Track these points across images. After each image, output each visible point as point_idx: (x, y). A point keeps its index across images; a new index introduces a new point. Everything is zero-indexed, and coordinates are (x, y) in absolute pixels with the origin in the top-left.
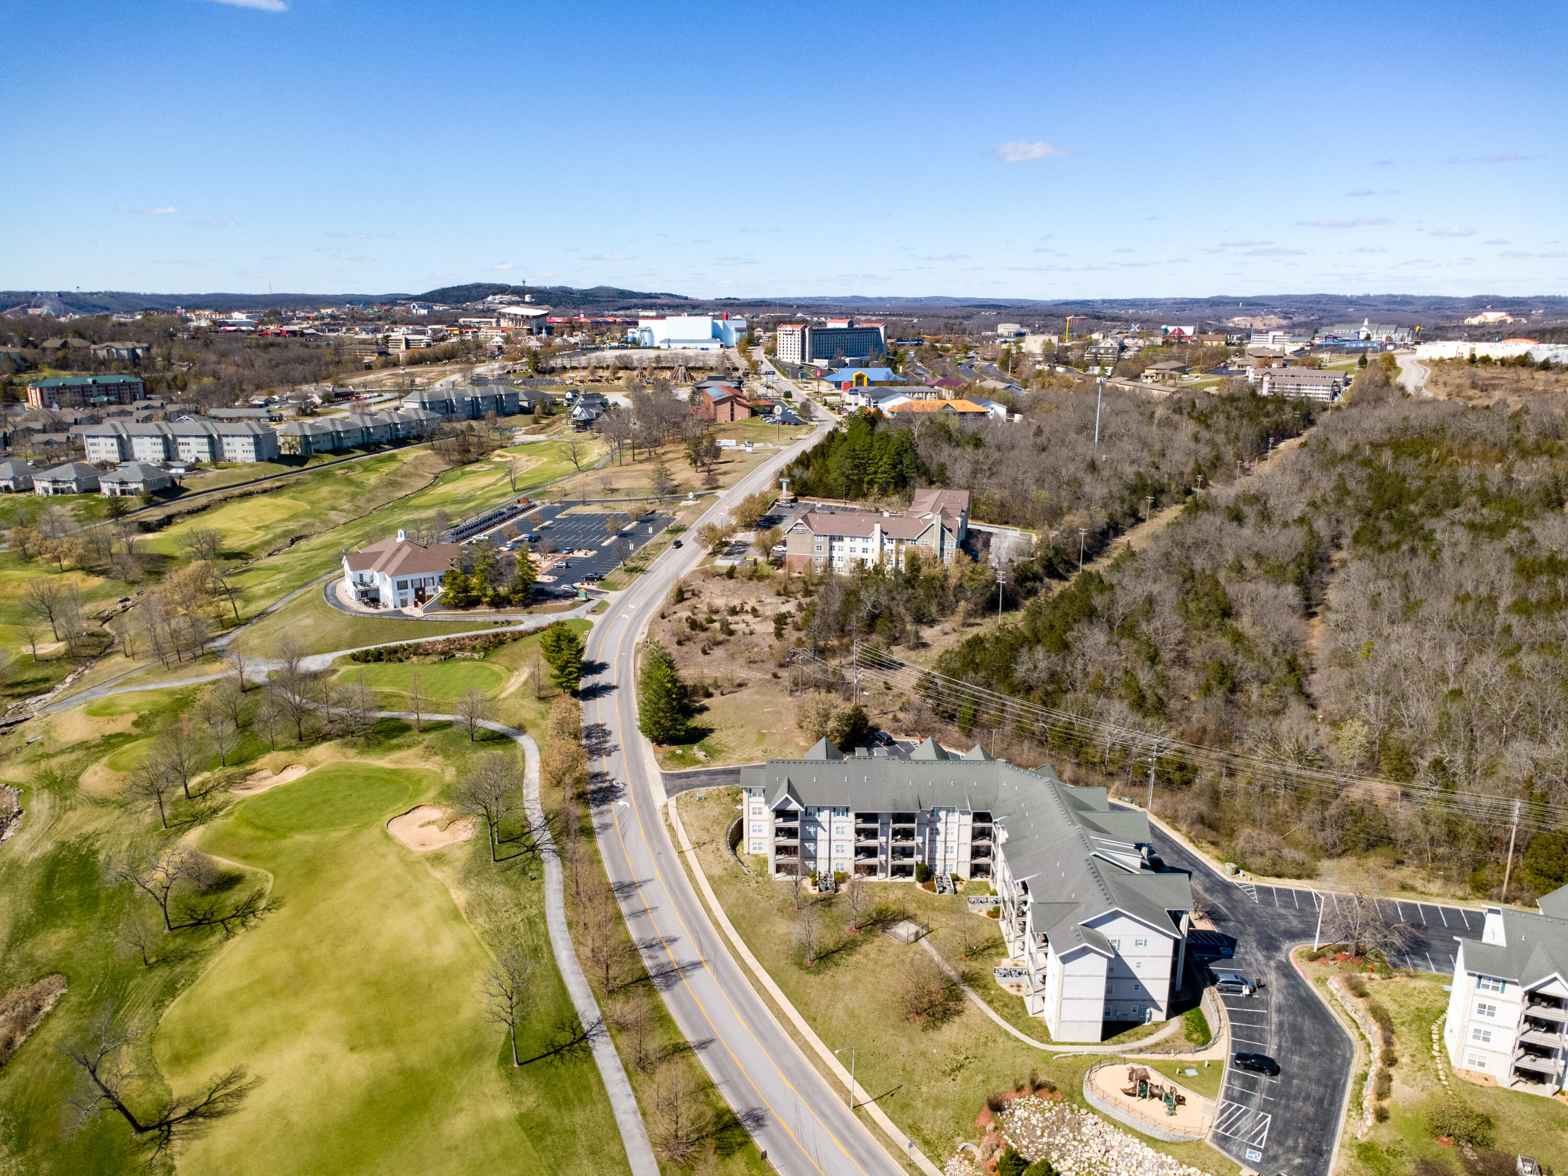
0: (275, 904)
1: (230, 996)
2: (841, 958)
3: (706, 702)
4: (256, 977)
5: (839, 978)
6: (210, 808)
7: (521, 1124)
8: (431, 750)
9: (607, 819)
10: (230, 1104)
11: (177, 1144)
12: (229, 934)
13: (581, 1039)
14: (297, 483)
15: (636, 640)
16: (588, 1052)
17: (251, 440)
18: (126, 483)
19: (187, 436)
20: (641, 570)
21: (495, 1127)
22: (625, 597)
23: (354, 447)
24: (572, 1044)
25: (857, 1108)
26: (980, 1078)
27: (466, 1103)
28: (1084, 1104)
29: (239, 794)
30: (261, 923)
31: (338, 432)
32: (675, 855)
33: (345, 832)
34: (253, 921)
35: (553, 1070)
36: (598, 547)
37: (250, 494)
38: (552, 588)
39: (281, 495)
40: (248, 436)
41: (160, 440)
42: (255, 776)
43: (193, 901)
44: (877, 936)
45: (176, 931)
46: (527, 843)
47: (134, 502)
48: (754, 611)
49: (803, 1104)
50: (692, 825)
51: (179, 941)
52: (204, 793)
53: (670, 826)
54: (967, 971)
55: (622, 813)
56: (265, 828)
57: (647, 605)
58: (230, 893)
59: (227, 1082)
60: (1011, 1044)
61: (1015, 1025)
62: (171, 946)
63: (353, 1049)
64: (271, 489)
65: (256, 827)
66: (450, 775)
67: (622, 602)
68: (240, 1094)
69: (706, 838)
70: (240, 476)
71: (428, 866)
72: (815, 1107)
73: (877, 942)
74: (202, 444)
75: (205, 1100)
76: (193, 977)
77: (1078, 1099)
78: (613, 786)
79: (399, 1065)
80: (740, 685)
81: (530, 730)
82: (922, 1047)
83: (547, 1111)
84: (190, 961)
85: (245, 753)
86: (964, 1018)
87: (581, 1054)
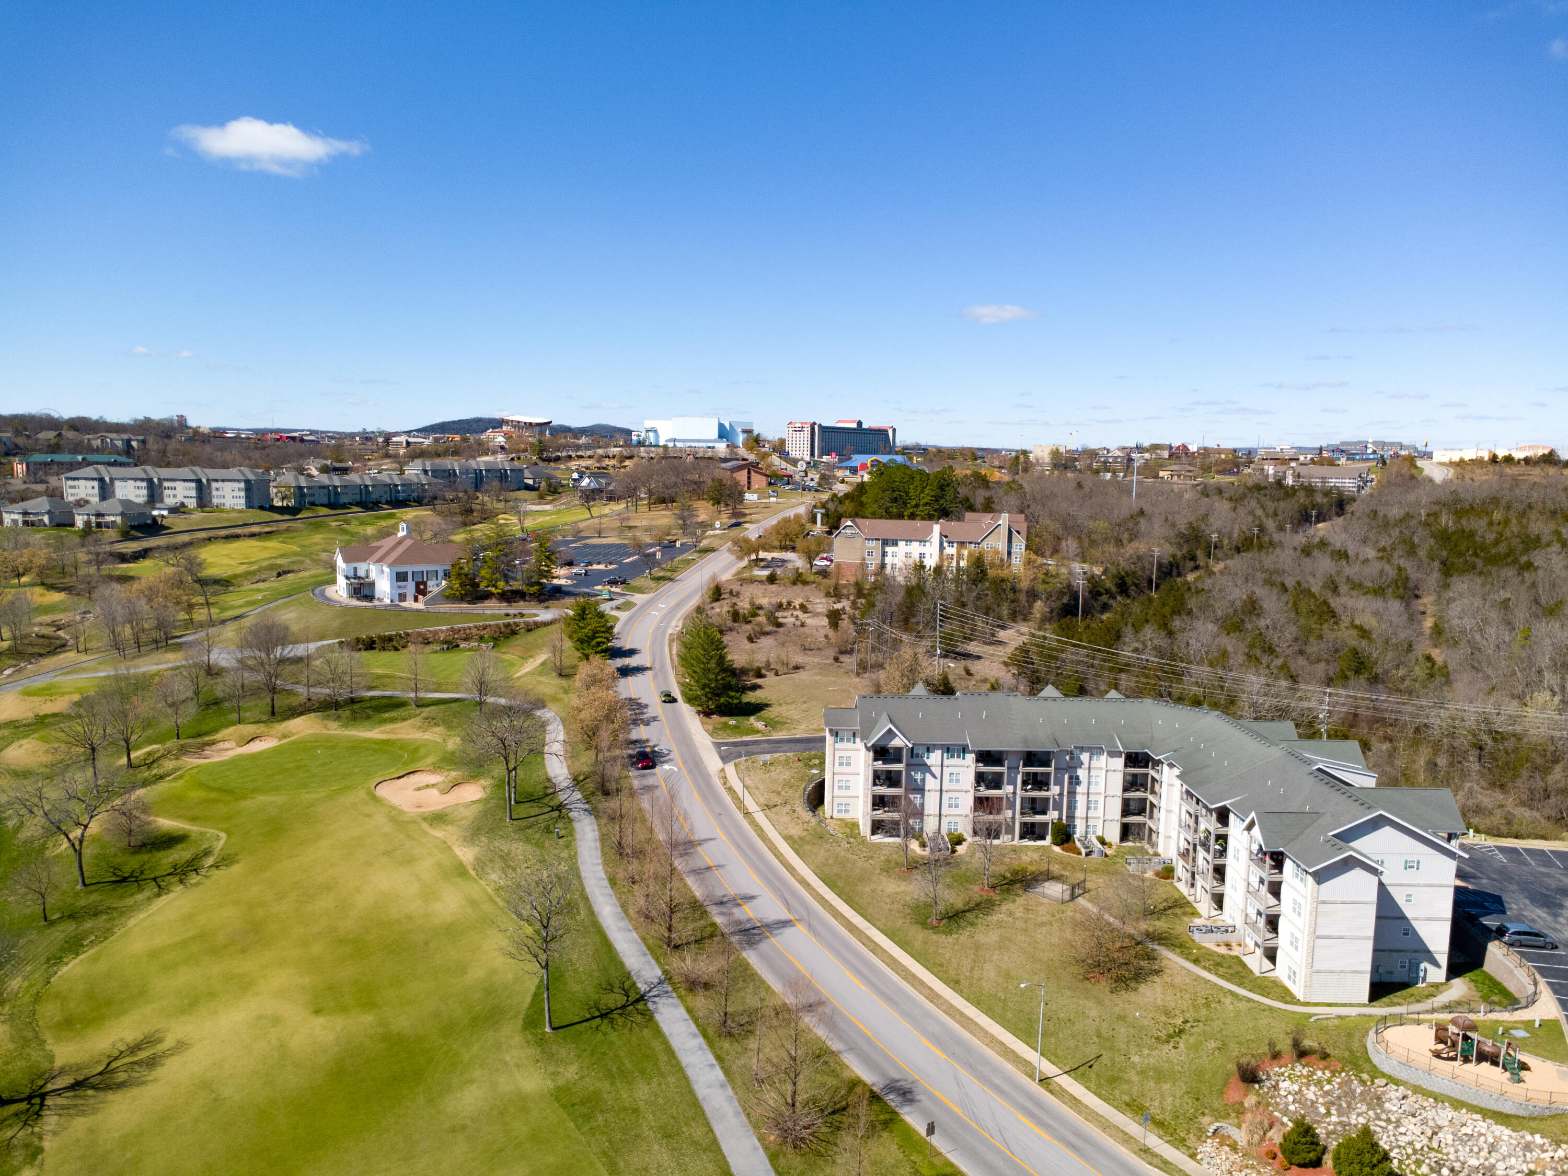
0: (225, 861)
1: (154, 954)
2: (977, 917)
3: (759, 681)
4: (190, 934)
5: (981, 938)
6: (155, 775)
7: (557, 1099)
8: (431, 721)
9: (650, 781)
10: (136, 1075)
11: (50, 1120)
12: (161, 890)
13: (637, 1001)
14: (288, 530)
15: (670, 631)
16: (649, 1017)
17: (242, 485)
18: (103, 515)
19: (174, 480)
20: (670, 579)
21: (521, 1102)
22: (653, 599)
23: (351, 504)
24: (624, 1007)
25: (1044, 1081)
26: (1212, 1044)
27: (477, 1073)
28: (1376, 1072)
29: (191, 761)
30: (204, 880)
31: (335, 487)
32: (740, 816)
33: (323, 794)
34: (194, 878)
35: (600, 1036)
36: (620, 563)
37: (237, 537)
38: (571, 589)
39: (270, 539)
40: (238, 481)
41: (144, 484)
42: (214, 747)
43: (119, 860)
44: (1019, 895)
45: (93, 888)
46: (551, 804)
47: (112, 534)
48: (803, 608)
49: (965, 1075)
50: (758, 788)
51: (94, 897)
52: (150, 762)
53: (730, 790)
54: (1151, 930)
55: (668, 776)
56: (220, 790)
57: (679, 605)
58: (171, 851)
59: (135, 1048)
60: (1242, 1006)
61: (1240, 985)
62: (83, 902)
63: (317, 1012)
64: (260, 534)
65: (211, 789)
66: (453, 743)
67: (649, 603)
68: (152, 1063)
69: (777, 800)
70: (228, 520)
71: (425, 826)
72: (983, 1079)
73: (1020, 901)
74: (190, 489)
75: (100, 1069)
76: (107, 933)
77: (1367, 1066)
78: (654, 752)
79: (381, 1030)
80: (797, 668)
81: (549, 705)
82: (1117, 1010)
83: (594, 1083)
84: (105, 917)
85: (205, 728)
86: (1167, 978)
87: (639, 1018)
